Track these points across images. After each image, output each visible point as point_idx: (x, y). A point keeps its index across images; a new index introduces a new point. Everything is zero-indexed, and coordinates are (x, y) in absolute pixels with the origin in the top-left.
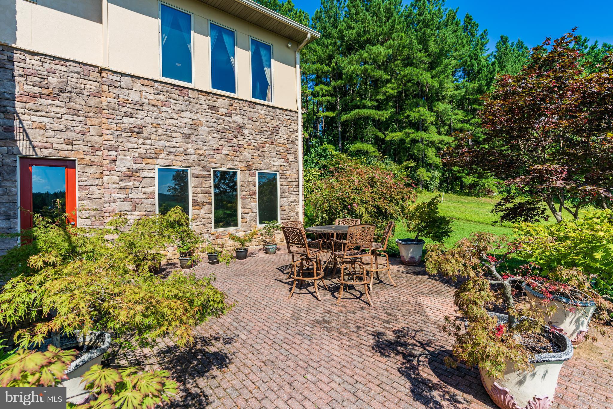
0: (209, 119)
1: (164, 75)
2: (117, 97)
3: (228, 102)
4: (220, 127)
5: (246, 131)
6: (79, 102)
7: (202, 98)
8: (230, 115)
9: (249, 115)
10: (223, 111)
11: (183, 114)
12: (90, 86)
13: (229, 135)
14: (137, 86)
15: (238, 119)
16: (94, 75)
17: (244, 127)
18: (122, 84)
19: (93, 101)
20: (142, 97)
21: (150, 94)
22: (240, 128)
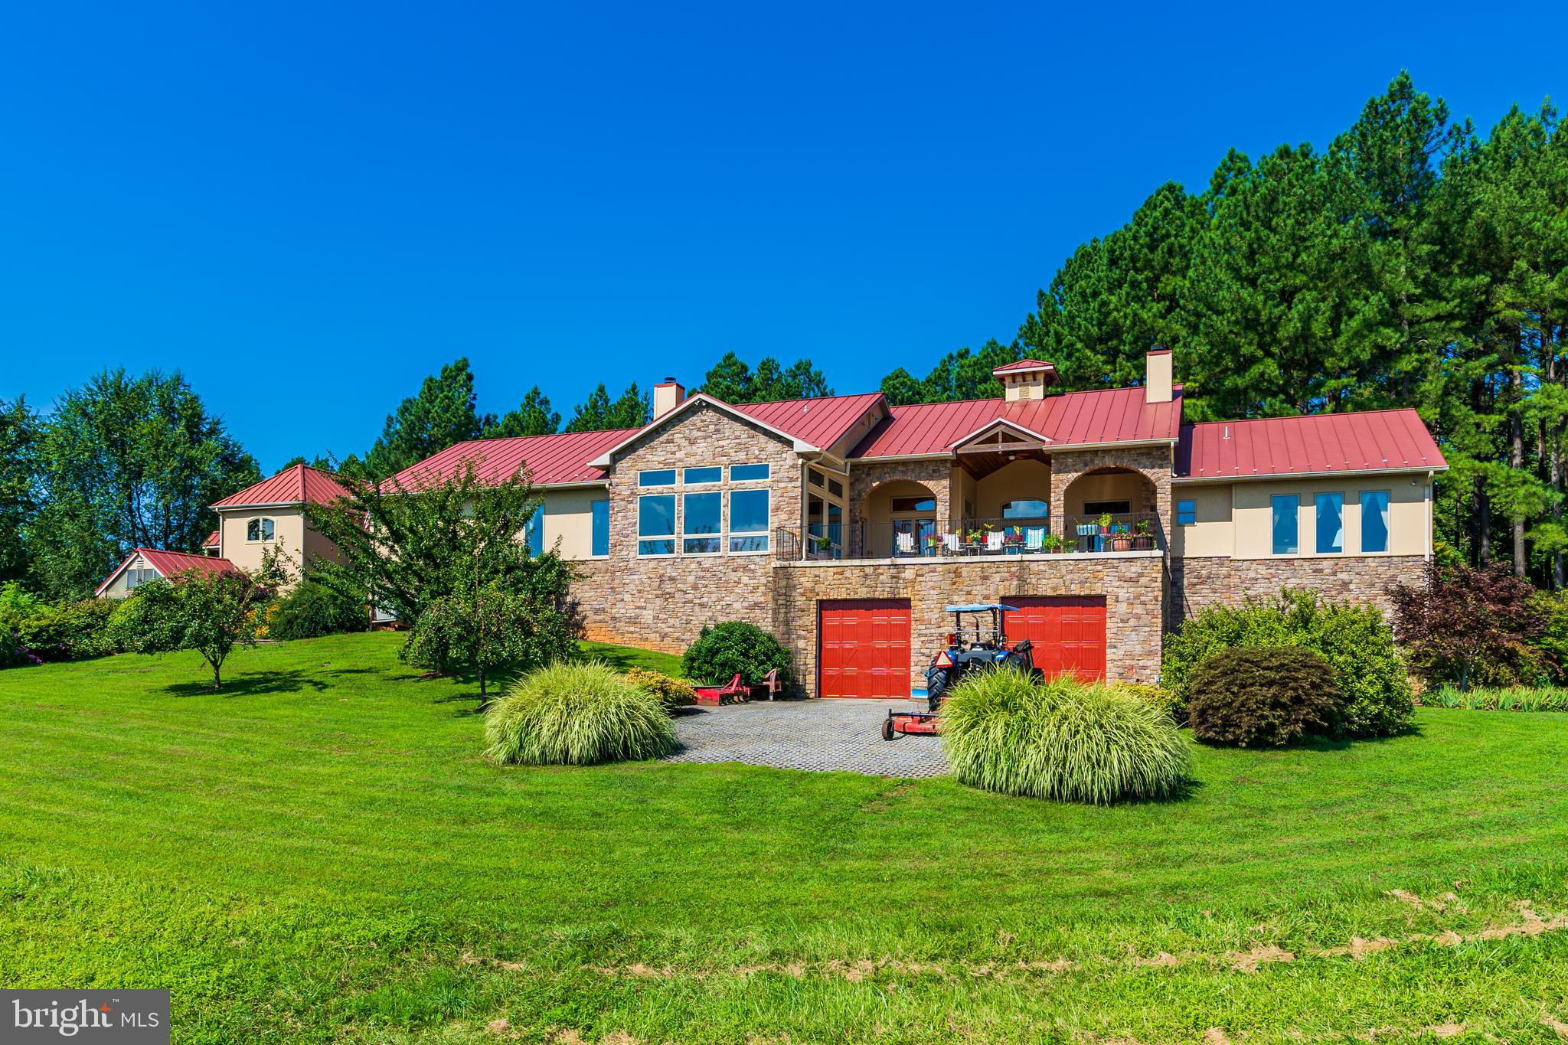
0: (1313, 581)
1: (1274, 552)
2: (1240, 577)
3: (1332, 562)
4: (1324, 587)
5: (1352, 587)
6: (1218, 584)
7: (1306, 564)
8: (1334, 574)
9: (1357, 570)
10: (1327, 571)
11: (1289, 581)
12: (1224, 571)
13: (1333, 593)
14: (1254, 566)
15: (1344, 576)
16: (1227, 563)
17: (1351, 583)
18: (1244, 567)
19: (1226, 581)
20: (1257, 573)
21: (1263, 571)
22: (1345, 585)
